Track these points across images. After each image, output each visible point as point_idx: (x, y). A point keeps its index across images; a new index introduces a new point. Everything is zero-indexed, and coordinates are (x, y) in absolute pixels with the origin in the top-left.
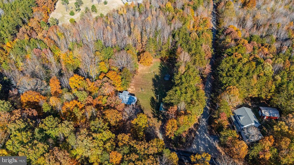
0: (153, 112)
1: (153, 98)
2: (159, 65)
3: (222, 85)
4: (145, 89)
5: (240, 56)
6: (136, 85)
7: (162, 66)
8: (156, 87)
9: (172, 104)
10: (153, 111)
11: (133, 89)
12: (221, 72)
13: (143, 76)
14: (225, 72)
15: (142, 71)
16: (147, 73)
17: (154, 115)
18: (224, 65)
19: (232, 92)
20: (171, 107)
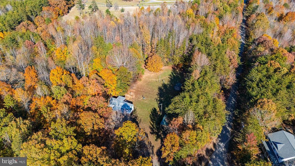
0: (151, 126)
1: (155, 110)
2: (170, 73)
3: (251, 97)
4: (147, 97)
5: (277, 65)
6: (137, 92)
7: (173, 74)
8: (162, 97)
9: (176, 115)
10: (153, 126)
11: (132, 96)
12: (250, 82)
13: (148, 83)
14: (256, 82)
15: (149, 77)
16: (154, 80)
17: (153, 130)
18: (255, 74)
19: (266, 107)
20: (174, 119)
